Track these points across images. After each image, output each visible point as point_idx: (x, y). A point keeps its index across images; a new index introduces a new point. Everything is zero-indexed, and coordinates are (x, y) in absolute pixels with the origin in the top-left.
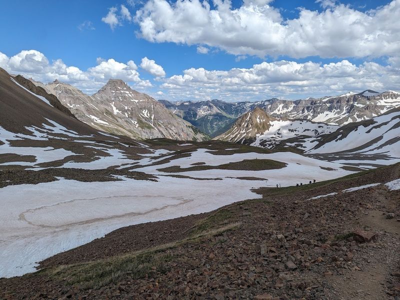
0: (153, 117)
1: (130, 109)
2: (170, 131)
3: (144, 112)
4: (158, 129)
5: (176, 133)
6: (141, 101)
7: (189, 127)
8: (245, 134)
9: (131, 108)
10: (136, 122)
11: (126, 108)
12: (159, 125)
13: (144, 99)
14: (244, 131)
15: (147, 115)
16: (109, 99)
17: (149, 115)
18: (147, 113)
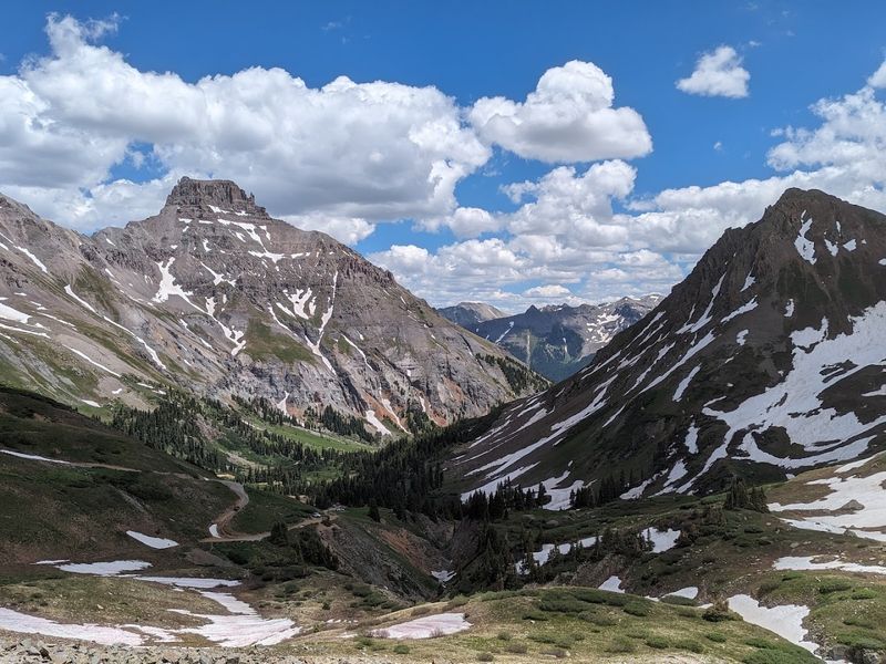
0: (326, 318)
1: (233, 283)
2: (390, 375)
3: (294, 298)
4: (335, 365)
5: (416, 384)
6: (294, 256)
7: (490, 360)
8: (709, 338)
9: (239, 281)
10: (239, 334)
11: (218, 279)
12: (346, 349)
13: (309, 249)
14: (704, 321)
15: (306, 310)
16: (158, 246)
17: (312, 308)
18: (307, 304)
